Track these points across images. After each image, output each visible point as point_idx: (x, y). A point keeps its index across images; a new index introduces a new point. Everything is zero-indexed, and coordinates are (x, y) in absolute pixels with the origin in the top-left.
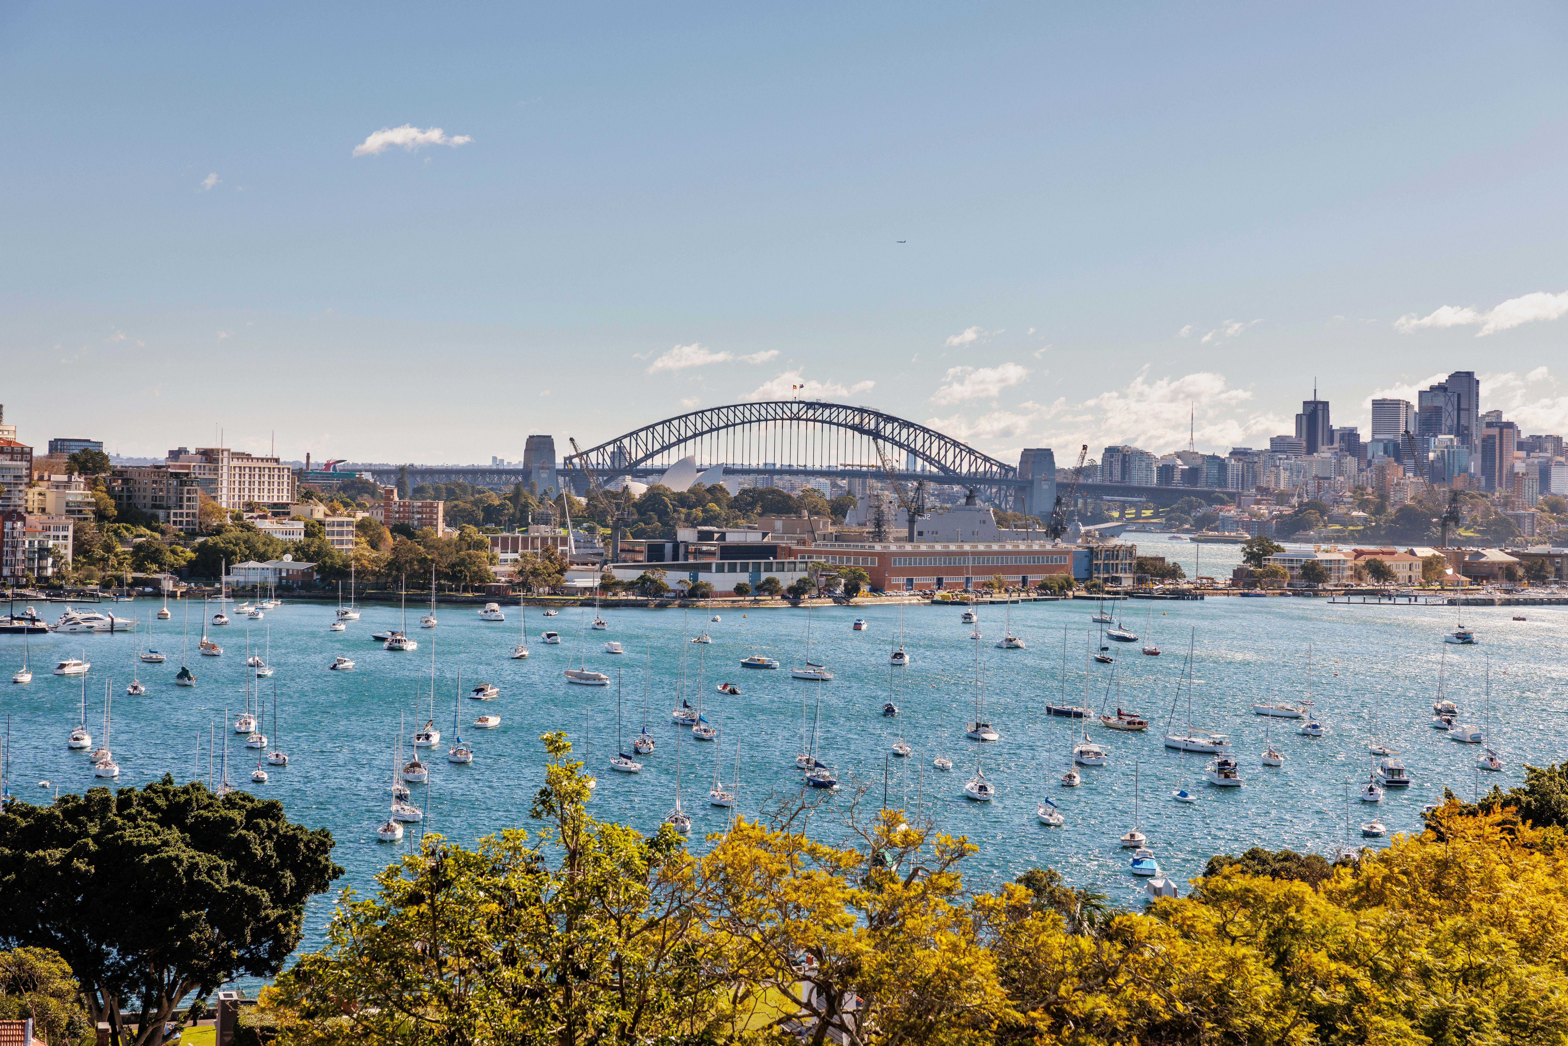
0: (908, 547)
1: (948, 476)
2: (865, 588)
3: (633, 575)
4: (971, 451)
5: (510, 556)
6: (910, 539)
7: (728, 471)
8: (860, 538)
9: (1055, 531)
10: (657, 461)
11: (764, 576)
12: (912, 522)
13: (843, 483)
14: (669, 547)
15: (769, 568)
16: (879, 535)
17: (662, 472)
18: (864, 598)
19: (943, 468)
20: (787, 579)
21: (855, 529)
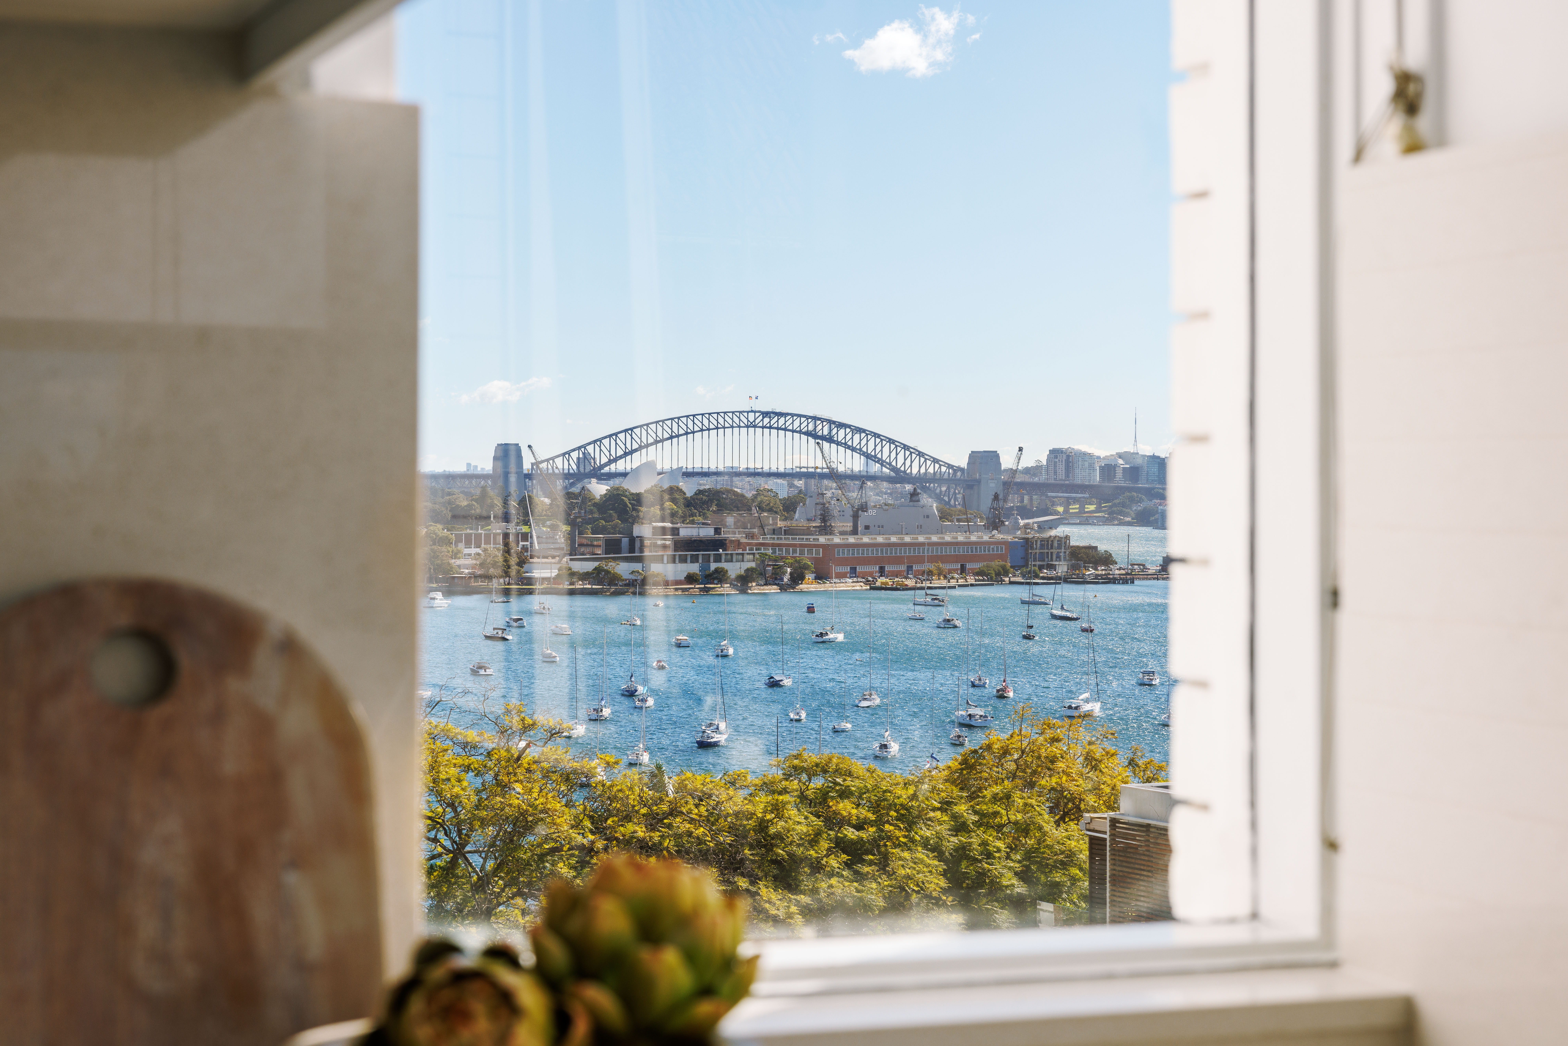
0: (852, 540)
1: (899, 477)
2: (809, 577)
3: (590, 566)
4: (920, 454)
5: (473, 551)
6: (855, 532)
7: (688, 474)
8: (808, 532)
9: (995, 524)
10: (621, 466)
11: (713, 566)
12: (855, 517)
13: (800, 483)
14: (625, 541)
15: (718, 559)
16: (826, 529)
17: (624, 475)
18: (809, 585)
19: (894, 469)
20: (734, 569)
21: (803, 523)
